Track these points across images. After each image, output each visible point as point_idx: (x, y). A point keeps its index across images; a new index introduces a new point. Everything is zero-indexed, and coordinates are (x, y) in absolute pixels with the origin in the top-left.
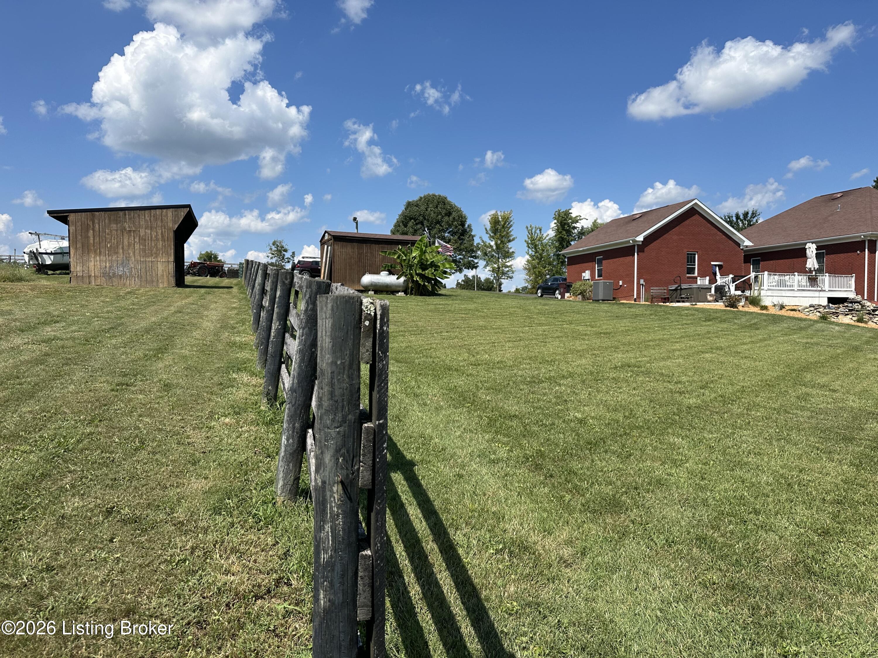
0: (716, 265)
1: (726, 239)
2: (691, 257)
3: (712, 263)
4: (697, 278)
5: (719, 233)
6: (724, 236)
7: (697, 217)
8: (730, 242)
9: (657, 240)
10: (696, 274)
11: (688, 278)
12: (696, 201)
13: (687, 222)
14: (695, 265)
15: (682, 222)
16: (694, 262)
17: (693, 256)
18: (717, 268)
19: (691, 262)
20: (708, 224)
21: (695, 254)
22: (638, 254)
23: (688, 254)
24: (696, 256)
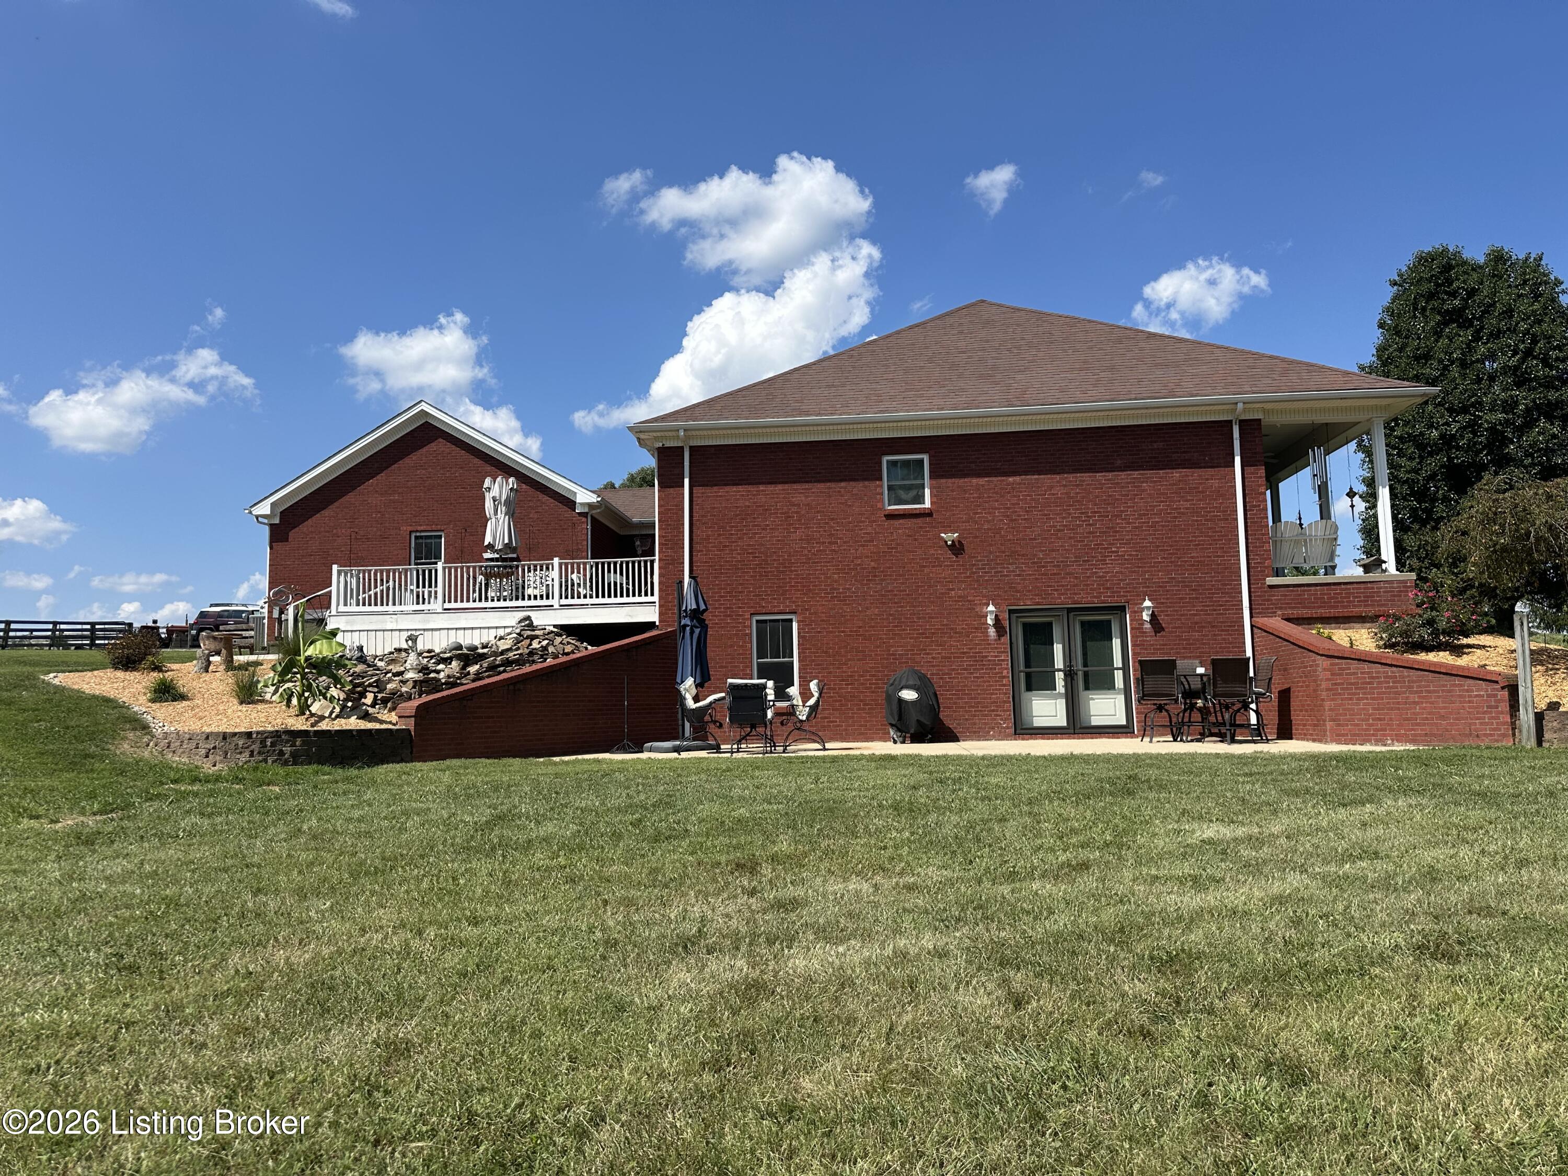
15: (395, 462)
21: (441, 537)
23: (417, 538)
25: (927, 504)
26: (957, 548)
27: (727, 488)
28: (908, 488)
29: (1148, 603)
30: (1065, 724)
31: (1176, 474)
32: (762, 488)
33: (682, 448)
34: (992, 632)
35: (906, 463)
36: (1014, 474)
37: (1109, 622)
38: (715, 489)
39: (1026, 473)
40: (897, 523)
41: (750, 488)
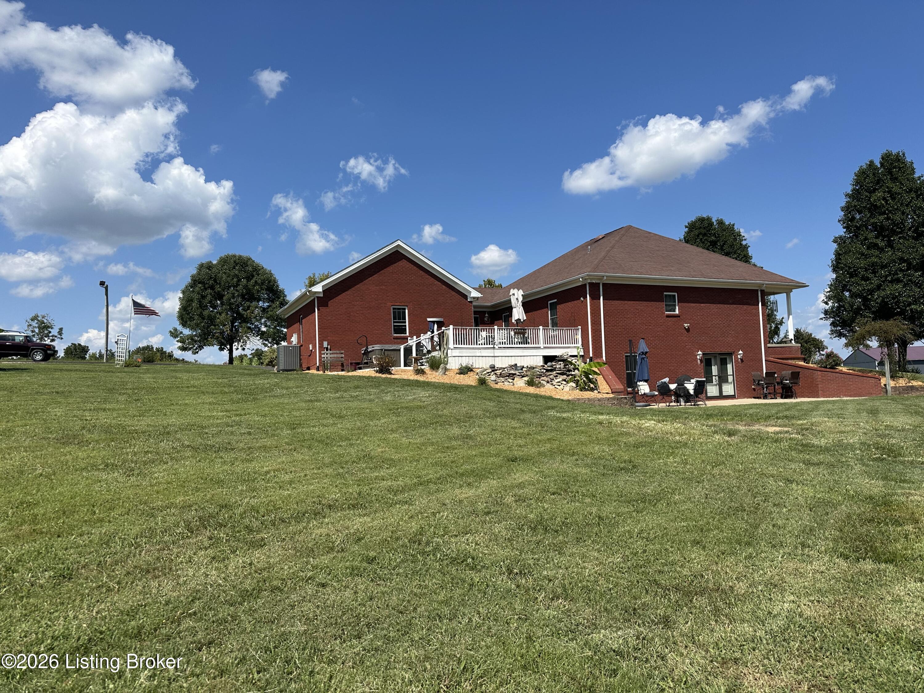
0: (434, 322)
1: (447, 289)
2: (399, 313)
3: (429, 319)
4: (407, 339)
5: (436, 282)
6: (444, 287)
7: (403, 263)
8: (454, 293)
9: (346, 291)
10: (408, 334)
11: (394, 338)
12: (399, 243)
13: (390, 269)
14: (405, 322)
15: (382, 269)
16: (405, 319)
17: (401, 311)
18: (436, 326)
19: (399, 319)
20: (421, 272)
21: (405, 309)
22: (318, 310)
23: (394, 309)
24: (407, 311)
25: (677, 312)
26: (688, 330)
27: (614, 301)
28: (670, 305)
29: (741, 352)
30: (718, 395)
31: (745, 307)
32: (626, 302)
33: (599, 283)
34: (699, 361)
35: (670, 296)
36: (703, 303)
37: (726, 358)
38: (611, 301)
39: (706, 303)
40: (670, 319)
41: (622, 302)
